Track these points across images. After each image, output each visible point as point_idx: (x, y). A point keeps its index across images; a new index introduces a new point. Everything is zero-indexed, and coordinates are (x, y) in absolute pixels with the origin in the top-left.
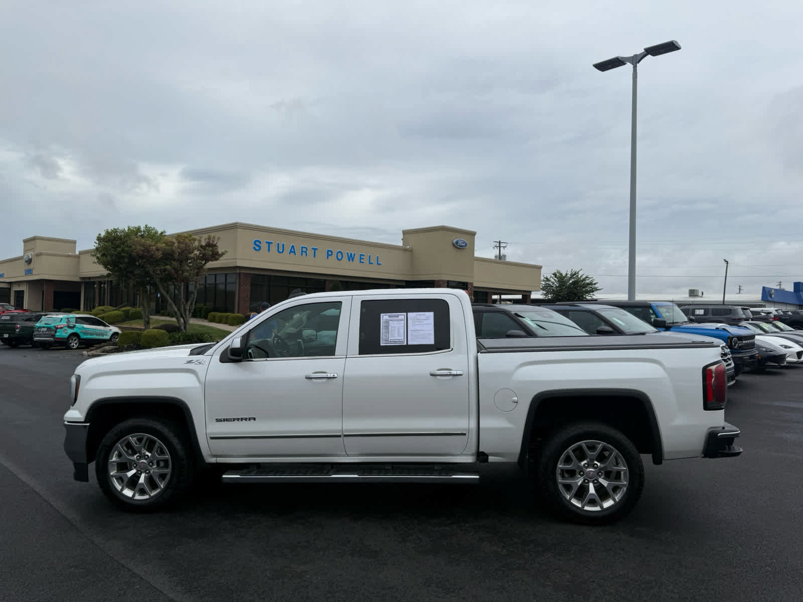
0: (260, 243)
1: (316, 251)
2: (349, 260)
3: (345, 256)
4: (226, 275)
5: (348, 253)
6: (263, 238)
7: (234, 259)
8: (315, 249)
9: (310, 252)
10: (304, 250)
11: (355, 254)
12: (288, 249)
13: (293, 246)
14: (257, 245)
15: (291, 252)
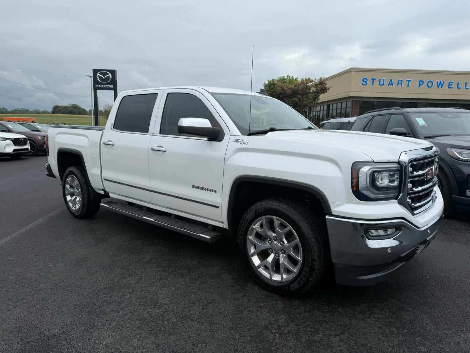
0: (367, 80)
2: (438, 87)
3: (435, 84)
4: (347, 102)
5: (437, 82)
6: (369, 76)
7: (348, 92)
8: (409, 81)
9: (405, 83)
10: (399, 82)
11: (444, 82)
12: (387, 82)
13: (391, 80)
14: (365, 82)
15: (389, 84)
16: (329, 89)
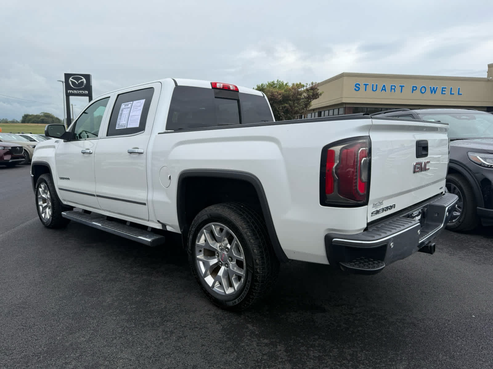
0: (359, 85)
1: (403, 88)
2: (432, 93)
3: (428, 90)
4: (339, 109)
5: (431, 87)
6: (362, 81)
7: (341, 98)
8: (402, 87)
9: (398, 89)
10: (392, 88)
11: (437, 88)
12: (380, 87)
13: (384, 86)
14: (357, 87)
15: (382, 89)
16: (321, 94)
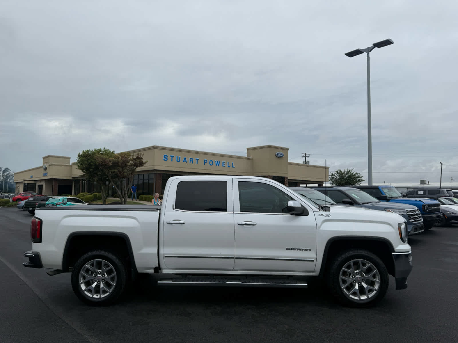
0: (167, 156)
2: (217, 165)
3: (214, 163)
4: (149, 174)
5: (216, 161)
6: (169, 154)
7: (153, 166)
8: (197, 160)
9: (195, 161)
10: (191, 160)
11: (220, 162)
12: (182, 160)
13: (185, 158)
14: (166, 158)
15: (184, 161)
